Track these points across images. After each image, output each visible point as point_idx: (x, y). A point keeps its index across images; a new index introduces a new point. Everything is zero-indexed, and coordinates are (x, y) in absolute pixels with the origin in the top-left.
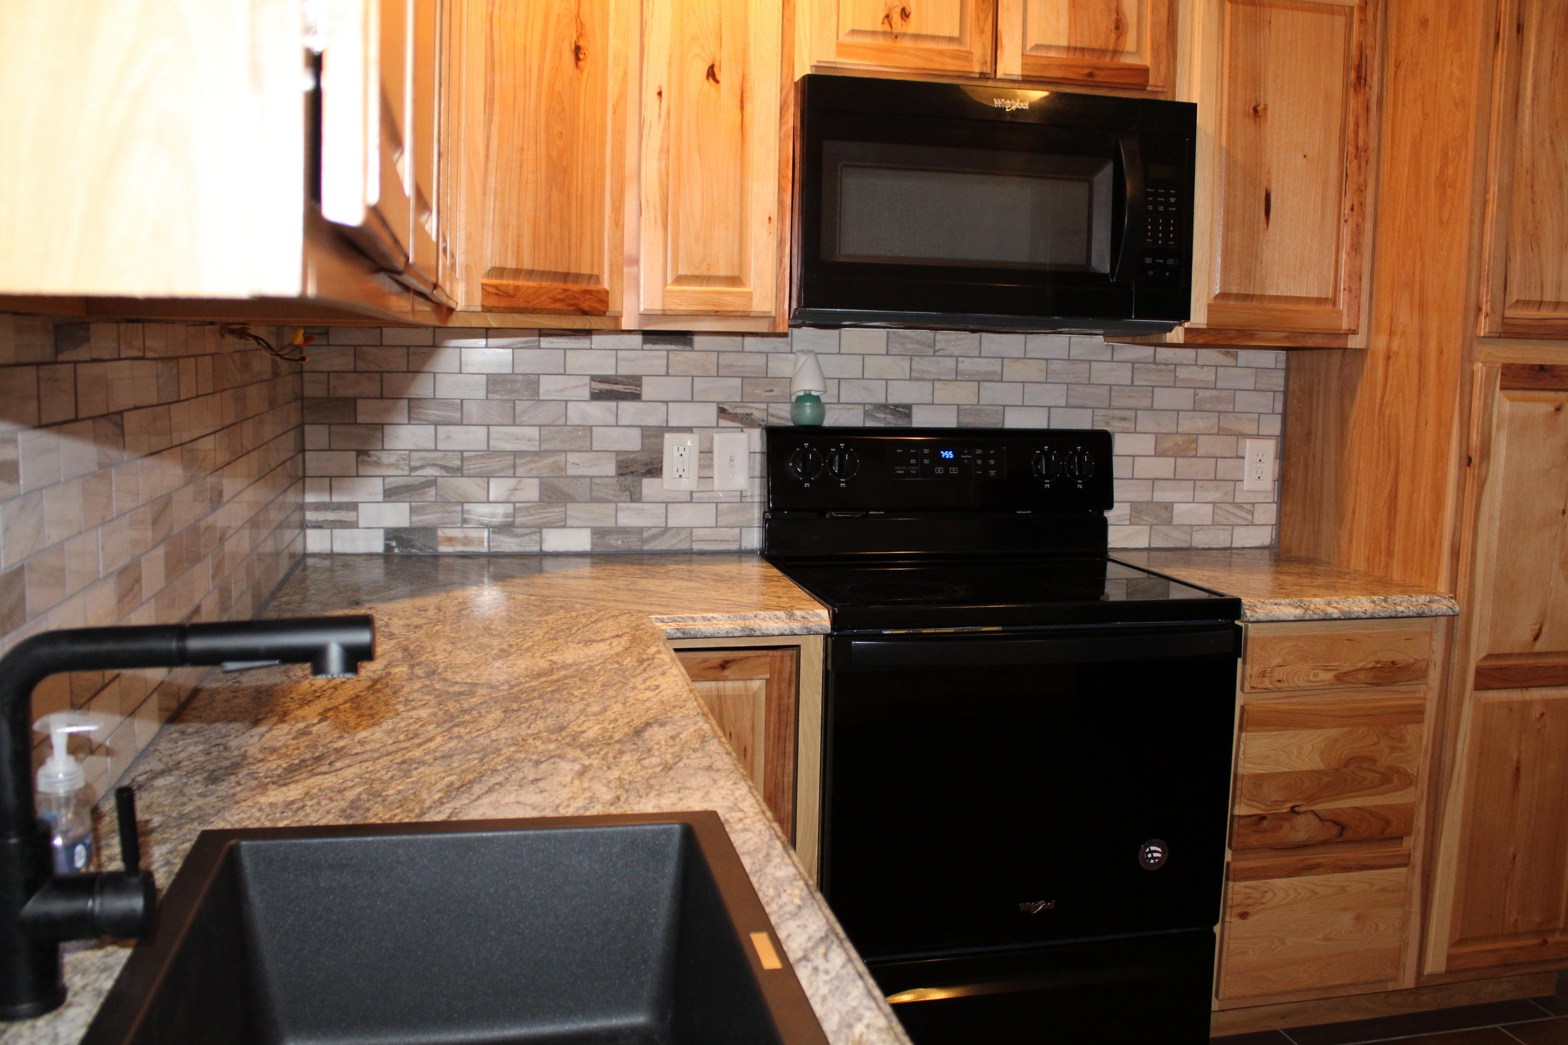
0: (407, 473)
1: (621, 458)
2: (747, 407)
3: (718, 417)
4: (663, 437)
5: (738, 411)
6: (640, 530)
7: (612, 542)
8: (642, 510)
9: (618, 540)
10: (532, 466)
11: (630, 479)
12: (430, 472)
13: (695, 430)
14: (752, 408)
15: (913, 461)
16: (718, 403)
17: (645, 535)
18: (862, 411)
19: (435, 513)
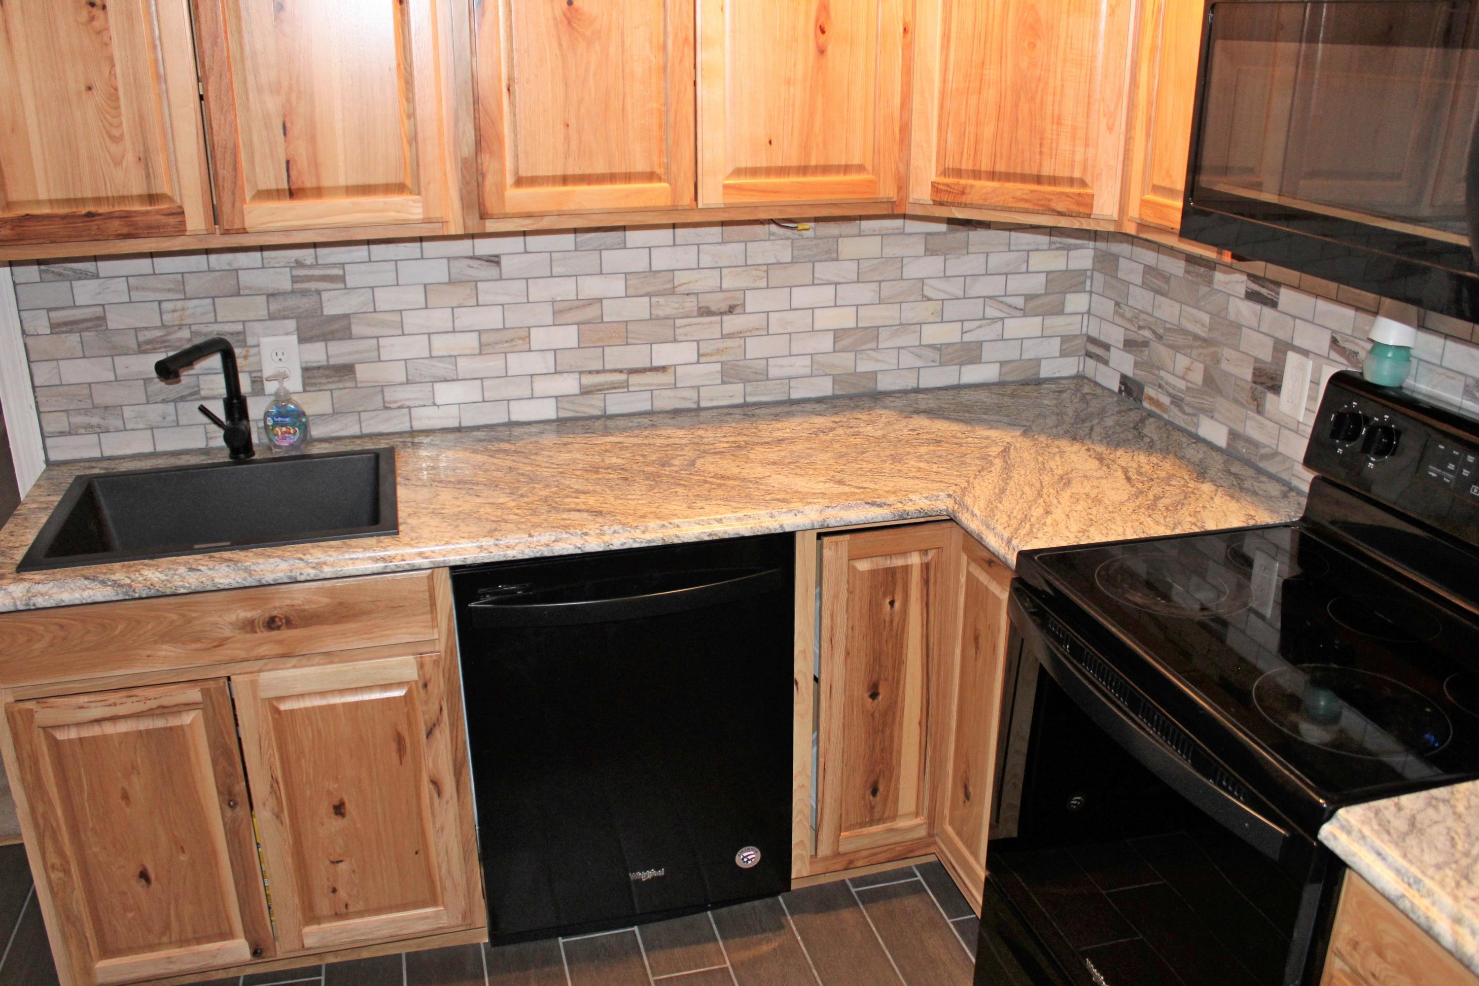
0: (1136, 330)
1: (1258, 365)
2: (1356, 344)
3: (1331, 347)
4: (1286, 354)
5: (1348, 345)
6: (1256, 445)
7: (1240, 448)
8: (1263, 424)
9: (1243, 447)
10: (1202, 351)
11: (1259, 388)
12: (1147, 334)
13: (1311, 355)
14: (1359, 345)
15: (1451, 466)
16: (1333, 331)
17: (1262, 451)
18: (1462, 384)
19: (1145, 371)
